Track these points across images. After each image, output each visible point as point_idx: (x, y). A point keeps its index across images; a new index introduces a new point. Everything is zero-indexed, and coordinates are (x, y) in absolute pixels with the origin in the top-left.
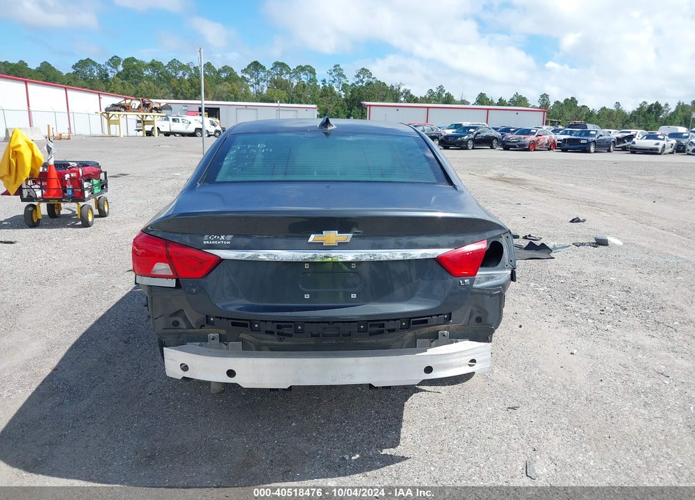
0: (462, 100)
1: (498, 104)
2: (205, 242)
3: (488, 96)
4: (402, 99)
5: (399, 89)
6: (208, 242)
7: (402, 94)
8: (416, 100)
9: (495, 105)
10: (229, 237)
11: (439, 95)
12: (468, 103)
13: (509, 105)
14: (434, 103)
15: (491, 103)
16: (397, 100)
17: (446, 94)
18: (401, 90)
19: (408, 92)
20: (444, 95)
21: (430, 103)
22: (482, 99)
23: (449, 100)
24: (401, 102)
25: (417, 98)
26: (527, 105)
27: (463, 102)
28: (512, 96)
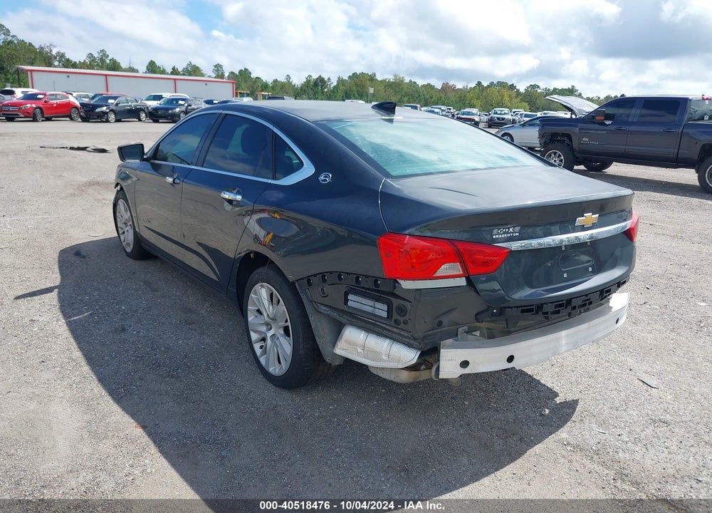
0: (130, 68)
1: (172, 73)
2: (494, 237)
3: (158, 64)
4: (56, 63)
5: (51, 51)
6: (497, 236)
7: (55, 57)
8: (74, 65)
9: (168, 74)
10: (517, 229)
11: (102, 60)
12: (137, 71)
13: (184, 75)
14: (97, 69)
15: (163, 72)
16: (50, 65)
17: (110, 60)
18: (54, 53)
19: (62, 56)
20: (108, 61)
21: (93, 69)
22: (152, 67)
23: (115, 66)
24: (56, 67)
25: (75, 63)
26: (202, 75)
27: (132, 70)
28: (185, 66)
